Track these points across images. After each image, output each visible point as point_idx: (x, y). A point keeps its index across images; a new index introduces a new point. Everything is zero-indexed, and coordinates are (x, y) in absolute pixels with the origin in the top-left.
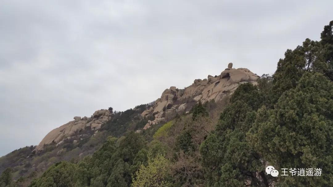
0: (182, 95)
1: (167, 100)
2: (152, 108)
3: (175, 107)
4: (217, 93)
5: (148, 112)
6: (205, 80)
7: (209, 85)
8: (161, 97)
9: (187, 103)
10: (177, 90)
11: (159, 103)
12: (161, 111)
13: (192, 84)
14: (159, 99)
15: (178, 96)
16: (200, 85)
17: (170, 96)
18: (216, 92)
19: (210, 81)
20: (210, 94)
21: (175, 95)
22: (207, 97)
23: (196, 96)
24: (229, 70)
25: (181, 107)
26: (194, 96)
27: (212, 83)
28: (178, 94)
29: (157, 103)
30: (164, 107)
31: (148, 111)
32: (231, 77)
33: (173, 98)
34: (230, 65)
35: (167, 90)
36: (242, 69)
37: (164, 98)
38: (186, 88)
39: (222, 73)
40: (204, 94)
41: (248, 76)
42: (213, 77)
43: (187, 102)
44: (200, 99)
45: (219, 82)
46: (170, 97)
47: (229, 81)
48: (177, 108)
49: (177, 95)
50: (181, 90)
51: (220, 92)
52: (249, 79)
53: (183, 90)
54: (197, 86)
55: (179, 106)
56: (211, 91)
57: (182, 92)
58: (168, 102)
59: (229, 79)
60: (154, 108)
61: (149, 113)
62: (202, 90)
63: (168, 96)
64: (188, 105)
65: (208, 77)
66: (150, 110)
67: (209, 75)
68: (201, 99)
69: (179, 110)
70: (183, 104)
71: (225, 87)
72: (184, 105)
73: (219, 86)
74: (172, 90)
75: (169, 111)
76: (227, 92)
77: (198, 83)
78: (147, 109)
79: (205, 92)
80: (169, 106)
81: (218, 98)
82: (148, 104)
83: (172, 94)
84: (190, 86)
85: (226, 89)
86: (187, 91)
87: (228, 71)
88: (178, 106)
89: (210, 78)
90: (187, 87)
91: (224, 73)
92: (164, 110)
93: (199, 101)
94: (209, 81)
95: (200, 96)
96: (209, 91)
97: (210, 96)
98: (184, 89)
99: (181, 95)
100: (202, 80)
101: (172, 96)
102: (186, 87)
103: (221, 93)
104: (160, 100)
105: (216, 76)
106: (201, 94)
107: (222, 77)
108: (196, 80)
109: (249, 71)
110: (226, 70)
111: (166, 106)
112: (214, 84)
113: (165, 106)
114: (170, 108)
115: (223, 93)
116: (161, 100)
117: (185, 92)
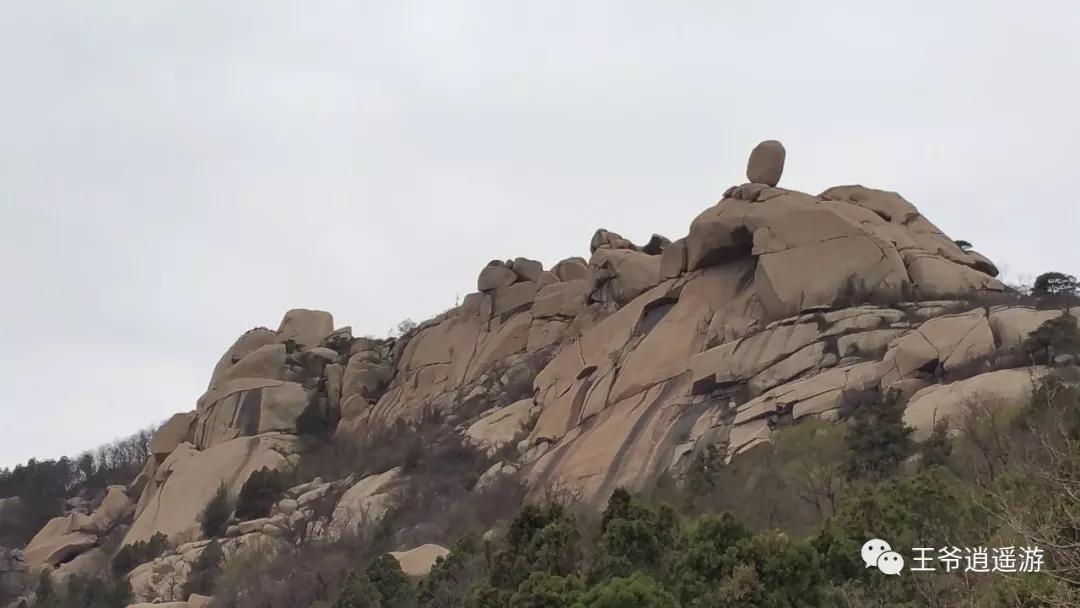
0: (376, 390)
1: (251, 429)
2: (116, 495)
3: (303, 498)
4: (653, 394)
5: (83, 530)
6: (568, 269)
7: (598, 316)
8: (201, 403)
9: (405, 472)
10: (343, 343)
11: (182, 457)
12: (186, 537)
13: (461, 303)
14: (179, 417)
15: (350, 400)
16: (527, 307)
17: (280, 398)
18: (648, 387)
19: (609, 279)
20: (596, 399)
21: (322, 388)
22: (570, 427)
23: (490, 404)
24: (754, 198)
25: (355, 505)
26: (470, 410)
27: (622, 302)
28: (346, 379)
29: (160, 458)
30: (211, 493)
31: (85, 520)
32: (764, 261)
33: (300, 412)
34: (768, 160)
35: (255, 339)
36: (855, 195)
37: (228, 410)
38: (412, 334)
39: (695, 227)
40: (547, 396)
41: (898, 258)
42: (631, 247)
43: (411, 465)
44: (519, 438)
45: (670, 301)
46: (272, 407)
47: (749, 293)
48: (323, 508)
49: (333, 384)
50: (373, 345)
51: (672, 383)
52: (904, 285)
53: (391, 342)
54: (505, 318)
55: (338, 497)
56: (605, 369)
57: (379, 368)
58: (253, 445)
59: (747, 280)
60: (134, 495)
61: (91, 539)
62: (540, 362)
63: (256, 394)
64: (413, 492)
65: (594, 249)
66: (100, 516)
67: (600, 233)
68: (524, 443)
69: (334, 534)
70: (381, 472)
71: (714, 343)
72: (379, 491)
73: (671, 337)
74: (291, 346)
75: (254, 537)
76: (726, 385)
77: (510, 298)
78: (75, 501)
79: (556, 382)
80: (260, 494)
81: (656, 435)
82: (87, 459)
83: (295, 380)
84: (446, 316)
85: (719, 363)
86: (419, 356)
87: (742, 211)
88: (334, 496)
89: (607, 252)
90: (427, 325)
91: (717, 225)
92: (214, 522)
93: (509, 452)
94: (600, 284)
95: (522, 408)
96: (591, 370)
97: (594, 415)
98: (397, 334)
99: (372, 387)
100: (547, 267)
101: (294, 395)
102: (418, 321)
103: (681, 396)
104: (187, 429)
105: (656, 245)
106: (527, 390)
107: (694, 256)
108: (495, 263)
109: (913, 216)
110: (728, 195)
111: (236, 490)
112: (635, 308)
113: (223, 493)
114: (265, 513)
115: (698, 400)
116: (199, 431)
117: (402, 366)
